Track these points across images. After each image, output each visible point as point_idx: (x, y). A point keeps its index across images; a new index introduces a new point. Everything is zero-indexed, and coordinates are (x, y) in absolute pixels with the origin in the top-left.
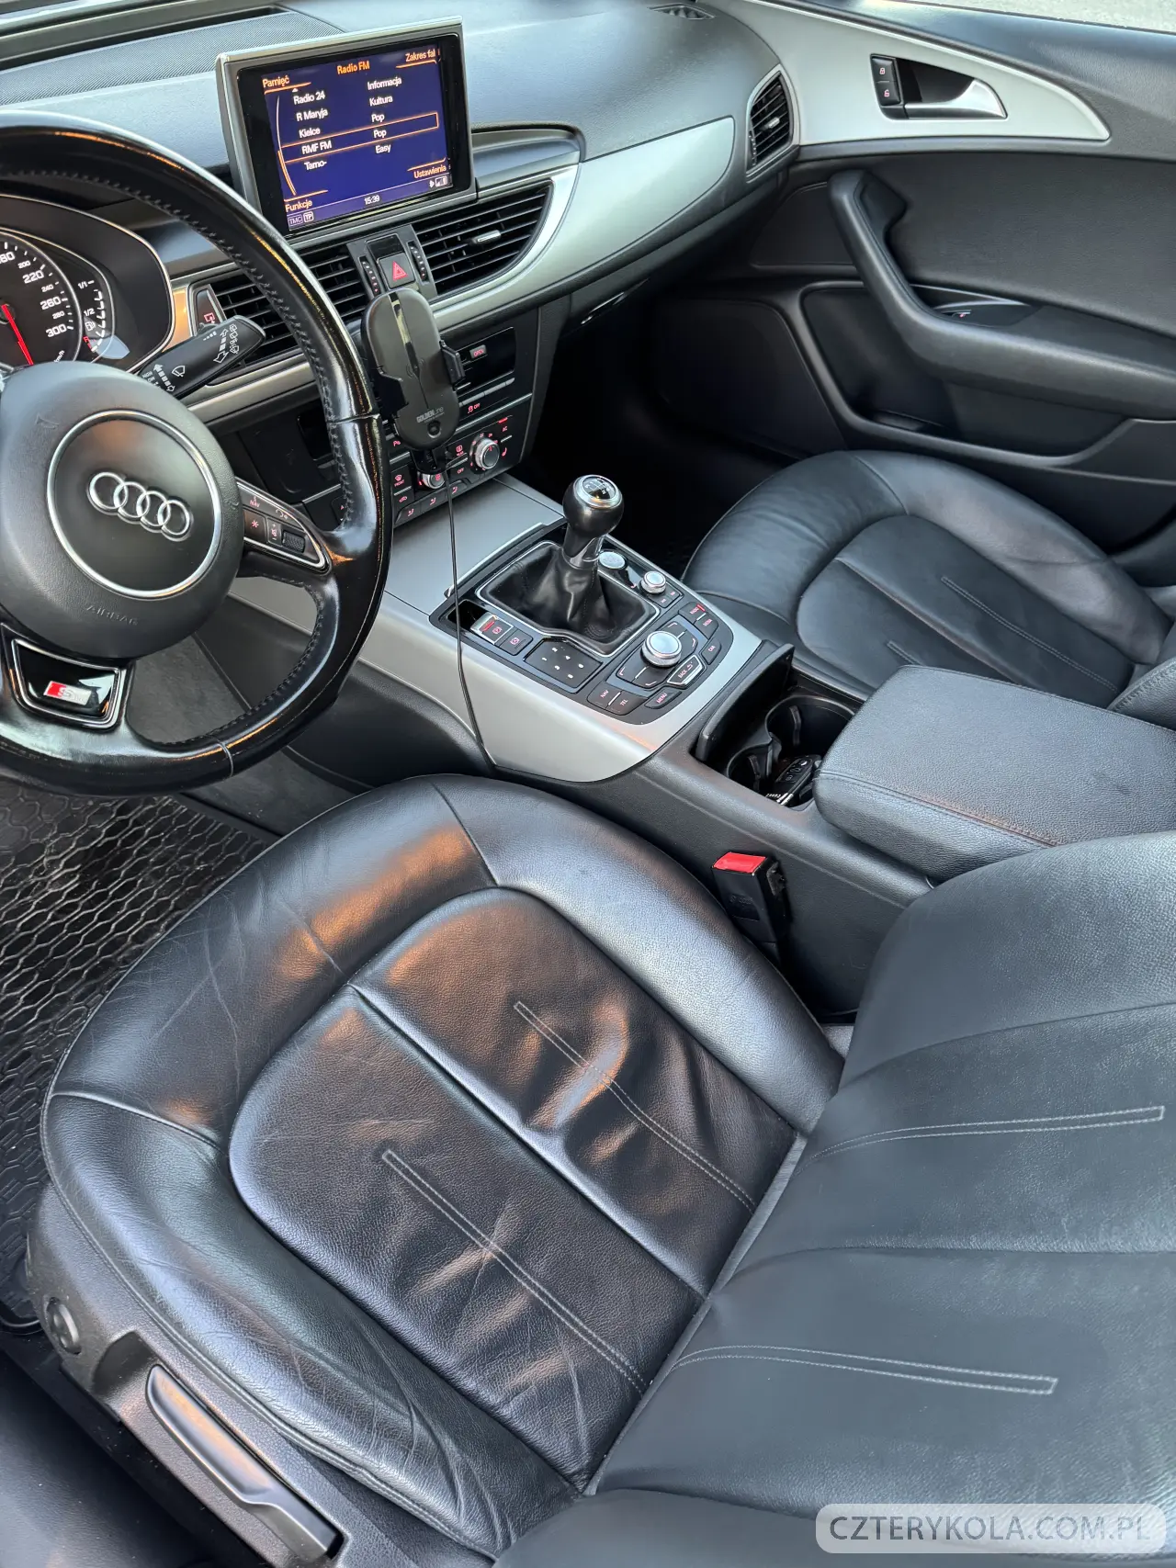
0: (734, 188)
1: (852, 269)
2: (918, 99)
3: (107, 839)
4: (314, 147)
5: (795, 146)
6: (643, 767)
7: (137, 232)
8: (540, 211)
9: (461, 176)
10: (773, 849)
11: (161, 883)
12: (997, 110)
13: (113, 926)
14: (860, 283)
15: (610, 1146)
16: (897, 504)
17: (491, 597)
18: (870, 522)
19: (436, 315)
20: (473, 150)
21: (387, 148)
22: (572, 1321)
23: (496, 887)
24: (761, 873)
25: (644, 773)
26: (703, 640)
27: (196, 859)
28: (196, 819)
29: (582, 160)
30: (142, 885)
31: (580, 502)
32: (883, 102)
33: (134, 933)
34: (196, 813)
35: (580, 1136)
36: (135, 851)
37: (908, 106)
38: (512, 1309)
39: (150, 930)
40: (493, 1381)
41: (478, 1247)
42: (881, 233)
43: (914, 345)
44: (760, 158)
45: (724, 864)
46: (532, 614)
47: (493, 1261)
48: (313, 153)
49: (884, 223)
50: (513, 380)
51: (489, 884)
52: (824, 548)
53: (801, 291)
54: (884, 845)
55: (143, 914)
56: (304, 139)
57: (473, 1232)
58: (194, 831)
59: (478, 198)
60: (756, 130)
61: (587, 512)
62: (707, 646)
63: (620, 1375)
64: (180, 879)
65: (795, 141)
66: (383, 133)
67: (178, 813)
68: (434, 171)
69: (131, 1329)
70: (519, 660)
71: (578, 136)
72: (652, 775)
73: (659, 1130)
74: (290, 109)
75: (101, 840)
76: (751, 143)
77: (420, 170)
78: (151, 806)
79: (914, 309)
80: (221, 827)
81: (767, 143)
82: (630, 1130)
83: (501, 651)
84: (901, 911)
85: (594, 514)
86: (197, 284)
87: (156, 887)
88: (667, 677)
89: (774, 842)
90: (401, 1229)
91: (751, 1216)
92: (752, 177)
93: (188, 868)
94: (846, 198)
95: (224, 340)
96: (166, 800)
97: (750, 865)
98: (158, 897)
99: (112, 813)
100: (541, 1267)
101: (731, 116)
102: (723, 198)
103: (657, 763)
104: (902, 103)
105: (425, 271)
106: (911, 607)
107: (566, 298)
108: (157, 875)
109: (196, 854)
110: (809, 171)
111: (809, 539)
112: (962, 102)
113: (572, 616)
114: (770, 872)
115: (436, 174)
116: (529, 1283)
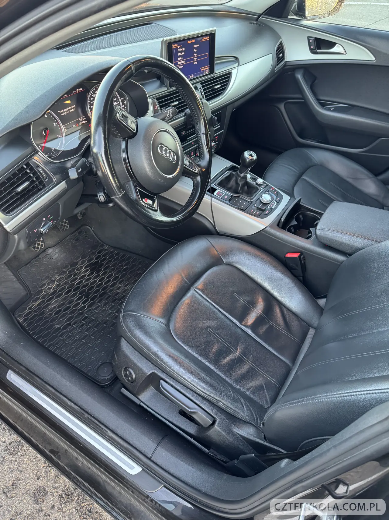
0: (272, 73)
1: (301, 96)
2: (320, 49)
3: (96, 261)
4: (181, 62)
5: (285, 61)
6: (264, 230)
7: (140, 84)
8: (229, 80)
9: (212, 70)
10: (302, 251)
11: (115, 272)
12: (343, 52)
13: (103, 283)
14: (303, 100)
15: (263, 329)
16: (316, 162)
17: (217, 185)
18: (310, 167)
19: (210, 106)
20: (215, 62)
21: (196, 63)
22: (261, 372)
23: (224, 264)
24: (300, 257)
25: (264, 231)
26: (275, 197)
27: (123, 265)
28: (121, 255)
29: (239, 65)
30: (109, 272)
31: (246, 157)
32: (311, 49)
33: (110, 285)
34: (120, 253)
35: (254, 327)
36: (105, 264)
37: (318, 51)
38: (245, 368)
39: (115, 284)
40: (243, 386)
41: (234, 353)
42: (309, 86)
43: (319, 118)
44: (278, 65)
45: (289, 255)
46: (229, 189)
47: (239, 356)
48: (181, 64)
49: (310, 83)
50: (220, 126)
51: (223, 263)
52: (298, 174)
53: (284, 102)
54: (335, 247)
55: (111, 280)
56: (179, 60)
57: (233, 349)
58: (121, 258)
59: (215, 76)
60: (277, 57)
61: (248, 160)
62: (276, 198)
63: (275, 385)
64: (120, 270)
65: (285, 60)
66: (196, 59)
67: (115, 253)
68: (206, 69)
69: (153, 371)
70: (227, 202)
71: (237, 59)
72: (266, 232)
73: (275, 326)
74: (177, 52)
75: (94, 261)
76: (276, 61)
77: (203, 68)
78: (107, 251)
79: (319, 108)
80: (129, 256)
81: (280, 60)
82: (268, 326)
83: (222, 200)
84: (340, 265)
85: (249, 161)
86: (153, 98)
87: (114, 273)
88: (268, 206)
89: (302, 249)
90: (215, 348)
91: (301, 348)
92: (276, 70)
93: (122, 268)
94: (299, 76)
95: (168, 113)
96: (111, 250)
97: (296, 255)
98: (114, 275)
99: (96, 253)
100: (251, 358)
101: (271, 53)
102: (270, 76)
103: (269, 229)
104: (316, 50)
105: (203, 96)
106: (323, 190)
107: (233, 104)
108: (113, 269)
109: (123, 264)
110: (288, 69)
111: (294, 171)
112: (334, 50)
113: (240, 190)
114: (302, 256)
115: (206, 70)
116: (249, 362)
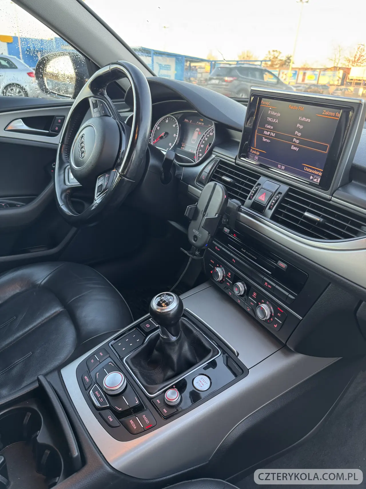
21: (297, 149)
48: (267, 135)
56: (266, 128)
59: (330, 200)
66: (297, 142)
68: (315, 172)
77: (308, 168)
105: (273, 206)
115: (316, 175)
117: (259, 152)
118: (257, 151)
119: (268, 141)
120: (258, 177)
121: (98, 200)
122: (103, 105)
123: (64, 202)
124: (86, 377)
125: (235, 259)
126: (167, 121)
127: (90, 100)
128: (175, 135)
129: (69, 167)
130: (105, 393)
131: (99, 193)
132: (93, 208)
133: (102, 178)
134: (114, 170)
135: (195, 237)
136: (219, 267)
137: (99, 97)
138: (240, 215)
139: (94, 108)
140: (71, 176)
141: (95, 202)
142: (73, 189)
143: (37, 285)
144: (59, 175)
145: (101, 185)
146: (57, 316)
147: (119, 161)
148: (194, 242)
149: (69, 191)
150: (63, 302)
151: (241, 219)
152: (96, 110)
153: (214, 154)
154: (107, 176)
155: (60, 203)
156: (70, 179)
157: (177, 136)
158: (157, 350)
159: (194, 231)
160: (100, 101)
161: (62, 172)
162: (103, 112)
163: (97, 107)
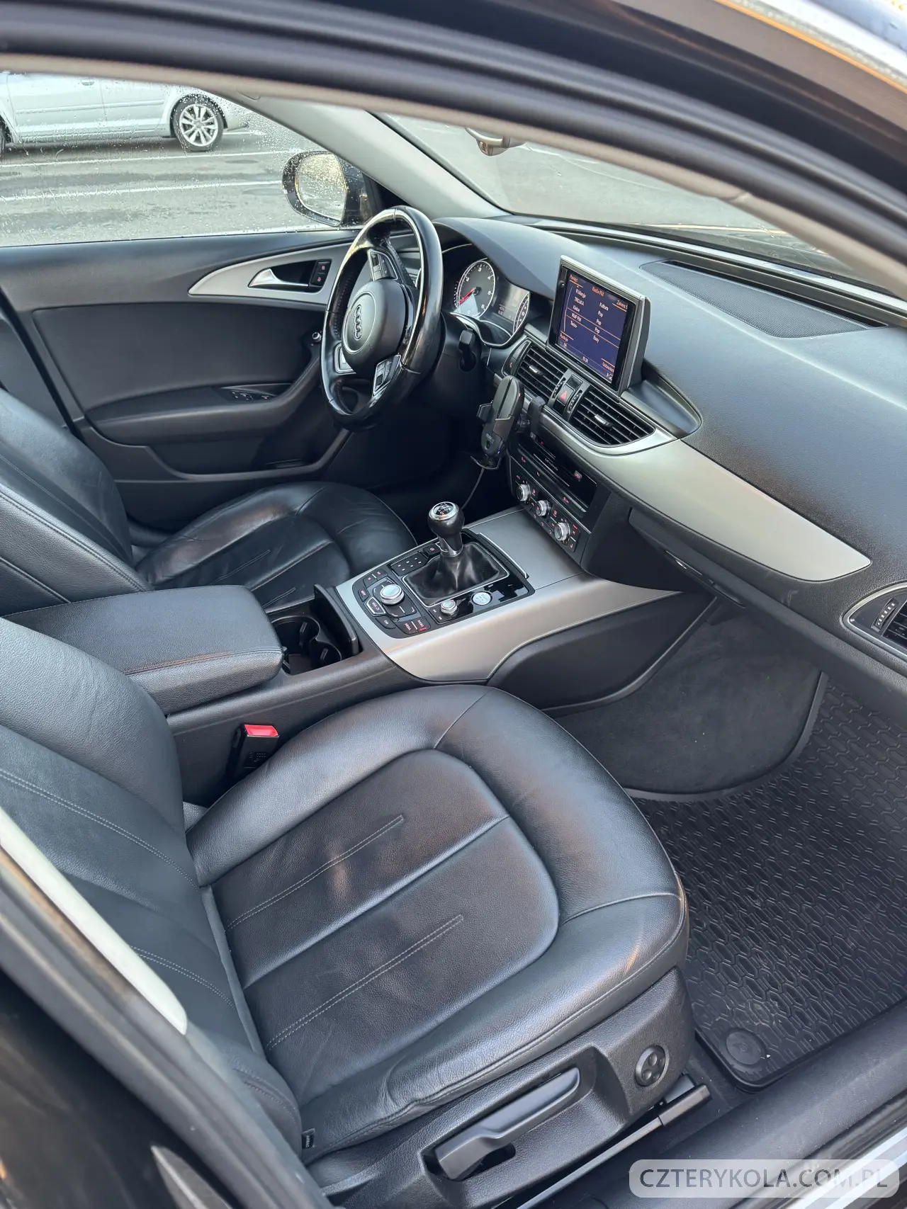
4: (576, 316)
9: (616, 383)
21: (597, 340)
56: (574, 309)
59: (617, 400)
66: (598, 331)
68: (609, 369)
77: (605, 363)
117: (568, 338)
118: (566, 336)
119: (575, 326)
120: (565, 370)
121: (377, 395)
122: (385, 263)
123: (333, 396)
124: (363, 592)
125: (539, 473)
126: (480, 270)
127: (370, 252)
128: (490, 292)
129: (340, 345)
130: (383, 604)
131: (378, 386)
132: (371, 405)
133: (382, 367)
134: (397, 356)
135: (488, 443)
136: (525, 484)
137: (380, 249)
138: (542, 416)
139: (374, 265)
140: (343, 359)
141: (373, 398)
142: (346, 377)
143: (295, 512)
144: (327, 357)
145: (381, 376)
146: (325, 549)
147: (404, 342)
148: (486, 449)
149: (340, 381)
150: (330, 533)
151: (544, 422)
152: (376, 268)
153: (526, 334)
154: (388, 363)
155: (329, 398)
156: (341, 363)
157: (493, 294)
158: (439, 571)
159: (487, 435)
160: (382, 256)
161: (331, 353)
162: (386, 272)
163: (377, 264)
